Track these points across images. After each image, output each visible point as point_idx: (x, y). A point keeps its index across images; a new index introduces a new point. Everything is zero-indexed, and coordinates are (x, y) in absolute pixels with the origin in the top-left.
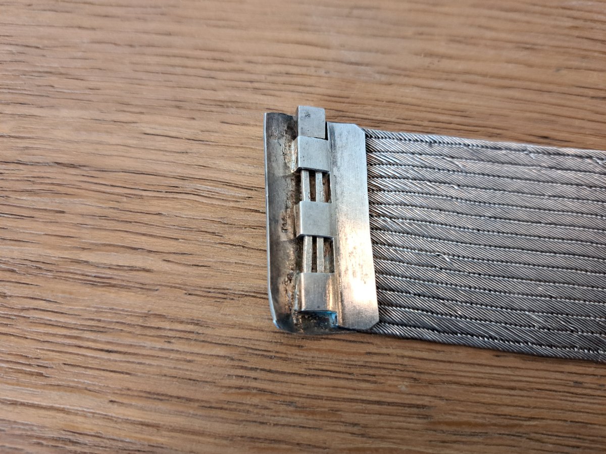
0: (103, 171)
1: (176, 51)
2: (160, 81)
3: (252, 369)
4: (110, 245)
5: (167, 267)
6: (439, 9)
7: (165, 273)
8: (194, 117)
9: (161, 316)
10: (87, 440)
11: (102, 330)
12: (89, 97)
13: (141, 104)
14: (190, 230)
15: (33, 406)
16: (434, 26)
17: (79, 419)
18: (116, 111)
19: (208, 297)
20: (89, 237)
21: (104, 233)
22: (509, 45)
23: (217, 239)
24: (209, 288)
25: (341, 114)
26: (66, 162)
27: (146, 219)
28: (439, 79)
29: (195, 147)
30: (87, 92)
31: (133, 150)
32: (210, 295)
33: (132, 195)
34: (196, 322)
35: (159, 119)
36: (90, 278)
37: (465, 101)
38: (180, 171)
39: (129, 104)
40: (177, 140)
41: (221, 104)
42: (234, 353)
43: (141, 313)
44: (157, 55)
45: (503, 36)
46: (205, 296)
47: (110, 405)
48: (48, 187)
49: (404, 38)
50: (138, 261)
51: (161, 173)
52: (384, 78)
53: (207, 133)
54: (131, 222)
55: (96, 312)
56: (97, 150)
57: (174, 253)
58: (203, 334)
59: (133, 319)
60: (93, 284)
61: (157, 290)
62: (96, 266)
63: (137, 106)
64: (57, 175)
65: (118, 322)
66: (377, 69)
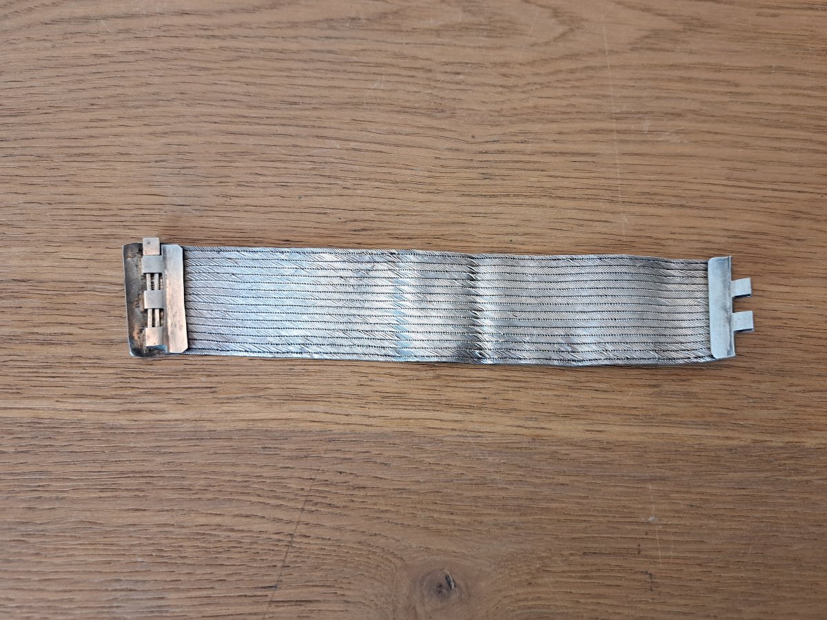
3: (127, 378)
4: (49, 323)
5: (81, 331)
7: (80, 334)
8: (90, 246)
10: (46, 421)
11: (49, 367)
12: (28, 239)
13: (59, 240)
14: (92, 311)
15: (16, 408)
16: (229, 176)
17: (40, 412)
18: (45, 246)
20: (37, 319)
21: (45, 317)
23: (107, 314)
26: (19, 279)
29: (92, 264)
30: (26, 235)
31: (57, 269)
35: (70, 249)
36: (40, 341)
37: (244, 223)
38: (84, 278)
39: (52, 241)
40: (81, 260)
41: (105, 237)
42: (118, 371)
43: (69, 356)
44: (65, 209)
45: (270, 179)
46: (102, 345)
47: (56, 403)
48: (10, 294)
49: (211, 186)
50: (66, 329)
51: (74, 280)
53: (98, 255)
54: (60, 309)
55: (45, 358)
56: (36, 270)
57: (85, 324)
58: (103, 363)
59: (66, 360)
60: (42, 344)
61: (77, 344)
62: (43, 334)
63: (57, 242)
64: (15, 286)
65: (57, 362)
66: (194, 208)
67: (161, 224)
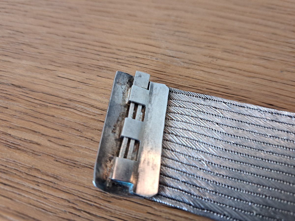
0: (33, 91)
1: (84, 41)
2: (73, 54)
3: (78, 210)
4: (24, 128)
5: (49, 144)
6: (220, 36)
7: (47, 147)
8: (84, 71)
9: (38, 170)
11: (5, 172)
12: (37, 57)
13: (61, 62)
14: (66, 126)
16: (216, 44)
18: (48, 64)
19: (66, 164)
20: (15, 122)
21: (23, 121)
22: (255, 57)
23: (79, 134)
24: (68, 159)
25: (159, 79)
26: (17, 85)
27: (46, 117)
28: (215, 69)
29: (81, 86)
30: (38, 54)
31: (50, 83)
32: (67, 163)
33: (43, 104)
34: (55, 177)
35: (67, 70)
36: (9, 143)
37: (228, 81)
38: (70, 96)
39: (55, 62)
40: (73, 81)
41: (100, 67)
42: (71, 198)
43: (28, 167)
44: (75, 42)
45: (253, 52)
46: (64, 163)
48: (4, 95)
49: (200, 47)
50: (35, 138)
51: (60, 96)
52: (186, 65)
53: (88, 80)
54: (38, 118)
55: (6, 162)
56: (33, 81)
57: (55, 137)
58: (57, 184)
59: (23, 169)
60: (9, 147)
61: (40, 155)
62: (14, 137)
63: (59, 63)
64: (10, 90)
65: (15, 169)
66: (183, 60)
67: (151, 67)
